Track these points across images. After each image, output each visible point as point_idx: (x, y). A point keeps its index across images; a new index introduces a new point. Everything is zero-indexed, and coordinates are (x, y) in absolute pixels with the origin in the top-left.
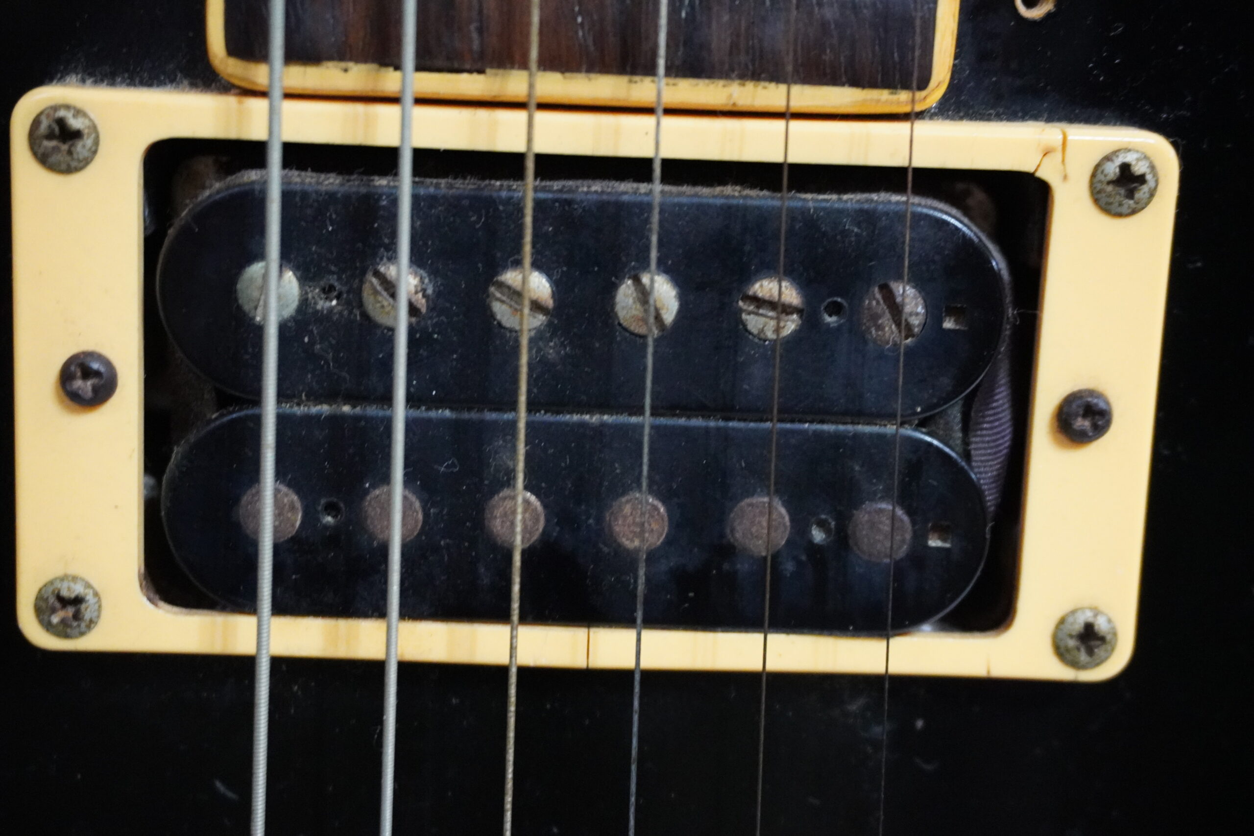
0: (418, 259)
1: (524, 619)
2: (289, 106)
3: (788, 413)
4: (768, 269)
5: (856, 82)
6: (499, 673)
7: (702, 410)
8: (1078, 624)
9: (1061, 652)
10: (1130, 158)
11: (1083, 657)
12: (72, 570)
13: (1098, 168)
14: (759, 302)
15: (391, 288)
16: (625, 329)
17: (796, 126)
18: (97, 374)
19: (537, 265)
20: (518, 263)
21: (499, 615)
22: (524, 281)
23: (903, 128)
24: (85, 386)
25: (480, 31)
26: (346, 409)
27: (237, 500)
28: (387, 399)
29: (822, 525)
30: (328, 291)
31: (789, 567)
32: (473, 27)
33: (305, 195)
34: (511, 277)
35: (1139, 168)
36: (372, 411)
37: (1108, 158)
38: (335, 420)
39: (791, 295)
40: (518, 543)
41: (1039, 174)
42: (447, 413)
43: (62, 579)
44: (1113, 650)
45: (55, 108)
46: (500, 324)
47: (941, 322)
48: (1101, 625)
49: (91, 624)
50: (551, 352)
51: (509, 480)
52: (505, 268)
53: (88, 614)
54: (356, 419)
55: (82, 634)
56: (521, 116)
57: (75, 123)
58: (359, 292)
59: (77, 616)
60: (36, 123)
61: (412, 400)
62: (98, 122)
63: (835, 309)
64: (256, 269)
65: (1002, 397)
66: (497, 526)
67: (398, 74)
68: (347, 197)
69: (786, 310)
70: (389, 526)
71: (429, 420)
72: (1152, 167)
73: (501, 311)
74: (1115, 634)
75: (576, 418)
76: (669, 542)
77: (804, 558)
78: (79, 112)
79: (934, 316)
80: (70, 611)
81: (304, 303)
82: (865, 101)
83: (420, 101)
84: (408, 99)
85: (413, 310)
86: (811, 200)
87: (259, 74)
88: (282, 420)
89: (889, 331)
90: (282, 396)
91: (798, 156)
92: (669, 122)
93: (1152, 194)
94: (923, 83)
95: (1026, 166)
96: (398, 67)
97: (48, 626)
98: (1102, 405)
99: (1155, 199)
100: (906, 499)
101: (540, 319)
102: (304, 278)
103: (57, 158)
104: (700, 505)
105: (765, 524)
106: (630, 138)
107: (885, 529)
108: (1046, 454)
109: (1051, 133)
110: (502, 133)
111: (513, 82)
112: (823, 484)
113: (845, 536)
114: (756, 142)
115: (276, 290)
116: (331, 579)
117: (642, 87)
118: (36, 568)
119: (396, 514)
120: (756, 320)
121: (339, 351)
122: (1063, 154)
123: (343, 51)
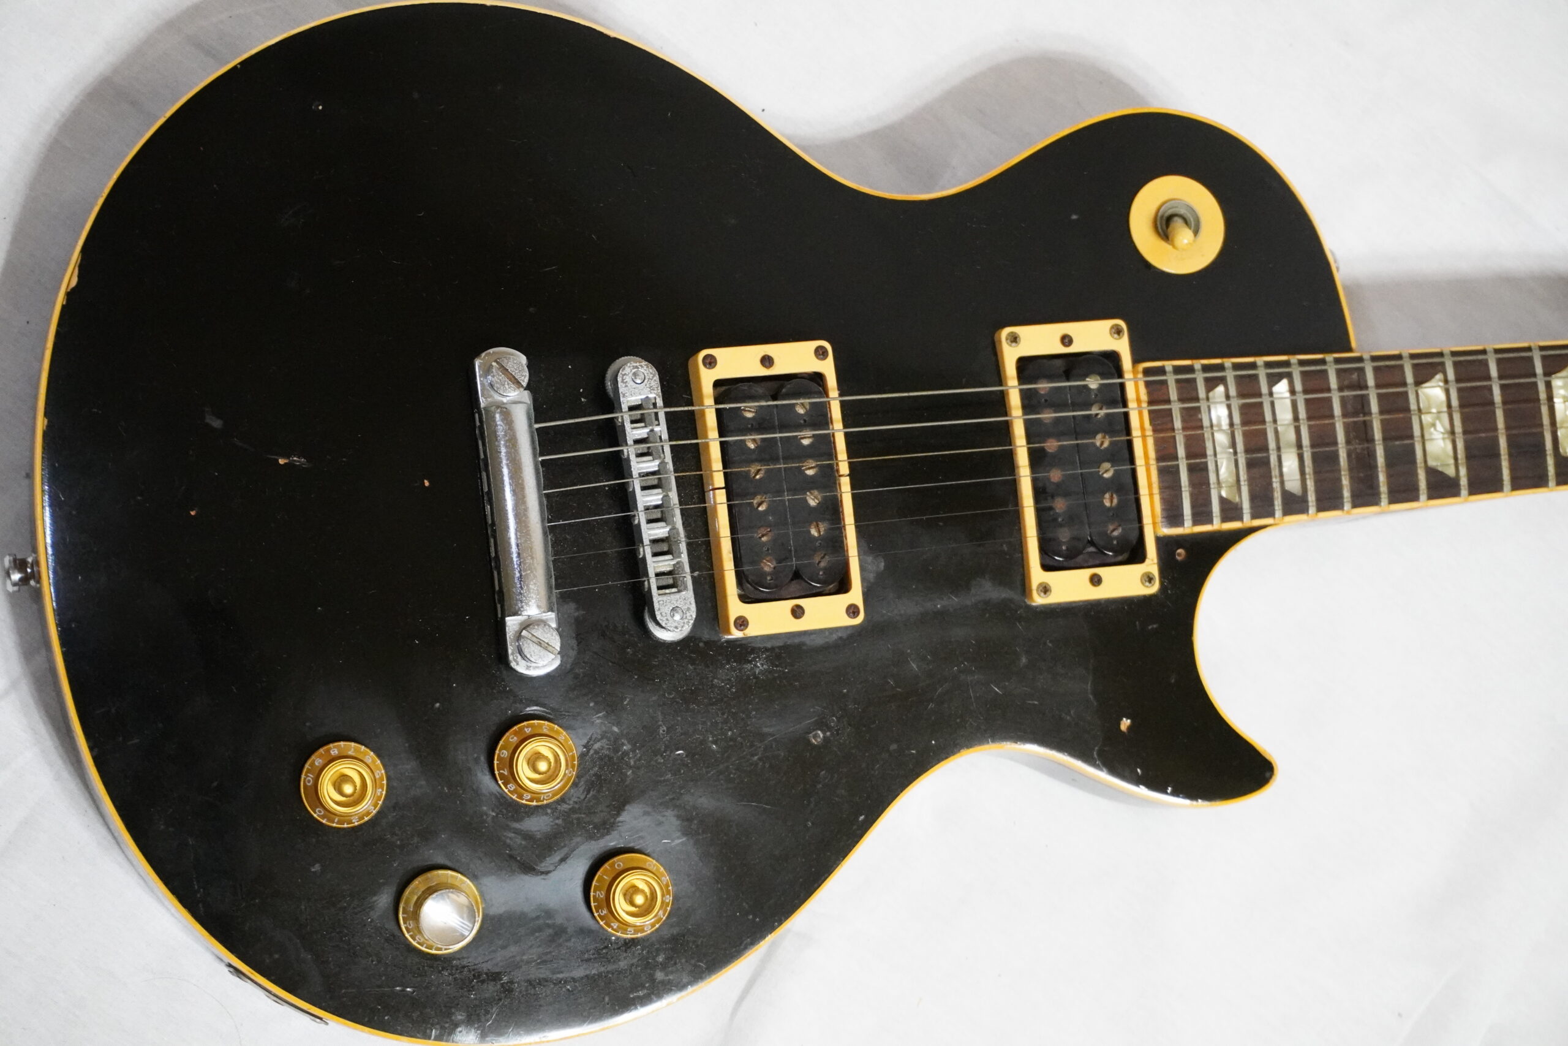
0: (1106, 415)
1: (1029, 449)
2: (1133, 383)
3: (1086, 506)
4: (1118, 497)
6: (1014, 444)
7: (1084, 485)
8: (1047, 588)
9: (1040, 584)
10: (1154, 580)
11: (1039, 591)
12: (1022, 340)
13: (1150, 573)
14: (1112, 497)
15: (1100, 409)
16: (1100, 466)
18: (1069, 343)
19: (1111, 443)
20: (1110, 438)
21: (1028, 442)
22: (1106, 440)
23: (1152, 524)
24: (1066, 340)
25: (1159, 423)
26: (1070, 402)
27: (1044, 378)
28: (1073, 411)
29: (1062, 519)
30: (1096, 395)
31: (1052, 513)
33: (1114, 388)
34: (1107, 437)
35: (1152, 583)
36: (1070, 407)
37: (1153, 575)
38: (1066, 399)
39: (1115, 502)
40: (1046, 445)
42: (1071, 425)
43: (1019, 337)
44: (1042, 598)
45: (1123, 329)
46: (1096, 436)
47: (1114, 539)
48: (1047, 595)
49: (1011, 346)
50: (1092, 449)
51: (1059, 441)
52: (1108, 435)
53: (1014, 344)
54: (1068, 403)
55: (1008, 343)
58: (1097, 402)
59: (1010, 342)
60: (1119, 325)
61: (1074, 417)
62: (1122, 340)
63: (1113, 515)
64: (1097, 378)
65: (1097, 560)
66: (1048, 440)
67: (1146, 406)
68: (1116, 398)
69: (1111, 502)
70: (1046, 414)
71: (1070, 421)
72: (1152, 586)
73: (1100, 435)
74: (1046, 598)
75: (1076, 455)
76: (1053, 483)
77: (1054, 516)
78: (1123, 335)
79: (1116, 538)
80: (1011, 340)
81: (1093, 390)
83: (1140, 411)
84: (1140, 409)
85: (1096, 415)
87: (1140, 376)
88: (1064, 387)
89: (1111, 527)
90: (1069, 387)
94: (1163, 528)
95: (1149, 556)
96: (1148, 406)
97: (1007, 335)
98: (1100, 584)
99: (1145, 588)
100: (1073, 538)
101: (1098, 444)
102: (1097, 390)
103: (1113, 330)
104: (1061, 490)
105: (1060, 505)
106: (1140, 461)
107: (1064, 535)
108: (1087, 573)
109: (1156, 561)
110: (1136, 432)
111: (1149, 432)
112: (1072, 519)
113: (1061, 525)
114: (1143, 490)
115: (1093, 383)
116: (1030, 402)
117: (1153, 462)
118: (1020, 330)
119: (1047, 416)
120: (1107, 496)
121: (1083, 398)
122: (1151, 564)
123: (1149, 393)
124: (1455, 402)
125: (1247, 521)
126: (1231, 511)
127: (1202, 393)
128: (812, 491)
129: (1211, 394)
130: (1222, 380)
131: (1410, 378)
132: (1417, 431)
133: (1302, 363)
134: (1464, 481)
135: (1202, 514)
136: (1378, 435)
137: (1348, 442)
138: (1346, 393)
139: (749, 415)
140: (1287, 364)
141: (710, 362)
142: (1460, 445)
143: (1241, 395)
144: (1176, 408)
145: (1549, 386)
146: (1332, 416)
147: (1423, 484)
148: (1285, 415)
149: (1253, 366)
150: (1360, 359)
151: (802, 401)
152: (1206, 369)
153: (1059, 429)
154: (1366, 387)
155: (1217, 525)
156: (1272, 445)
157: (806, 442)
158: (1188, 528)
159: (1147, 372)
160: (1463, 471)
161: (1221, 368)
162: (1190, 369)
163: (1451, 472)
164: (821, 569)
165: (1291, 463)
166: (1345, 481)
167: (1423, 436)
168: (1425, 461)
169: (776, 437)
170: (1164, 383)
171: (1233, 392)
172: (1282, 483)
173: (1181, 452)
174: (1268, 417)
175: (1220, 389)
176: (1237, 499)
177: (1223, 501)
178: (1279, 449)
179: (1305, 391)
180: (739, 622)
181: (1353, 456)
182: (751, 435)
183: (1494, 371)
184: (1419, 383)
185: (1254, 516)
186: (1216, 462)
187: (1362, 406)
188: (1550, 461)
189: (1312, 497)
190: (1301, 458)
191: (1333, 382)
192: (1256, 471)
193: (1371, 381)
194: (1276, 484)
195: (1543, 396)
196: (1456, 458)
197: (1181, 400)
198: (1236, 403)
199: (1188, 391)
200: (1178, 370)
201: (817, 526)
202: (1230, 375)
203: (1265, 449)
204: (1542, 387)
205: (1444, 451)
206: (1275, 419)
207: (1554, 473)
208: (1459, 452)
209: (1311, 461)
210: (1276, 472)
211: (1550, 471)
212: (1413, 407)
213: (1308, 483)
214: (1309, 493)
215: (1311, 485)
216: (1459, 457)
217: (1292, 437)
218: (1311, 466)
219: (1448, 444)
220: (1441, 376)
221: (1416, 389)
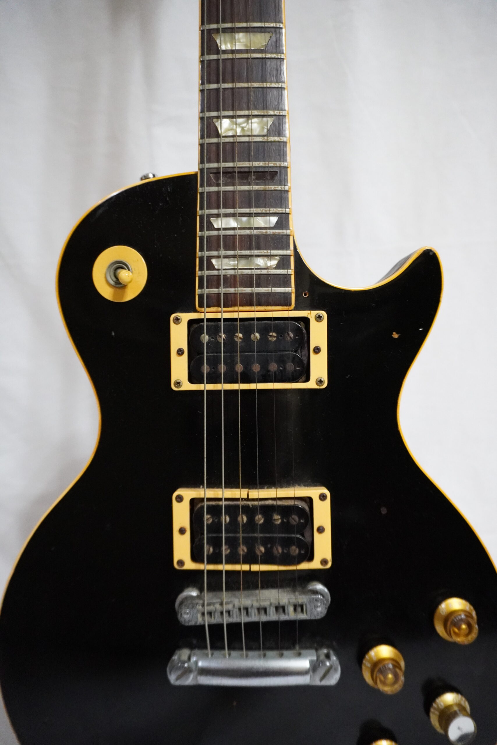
0: (224, 333)
1: (240, 383)
2: (207, 314)
3: (275, 351)
4: (271, 331)
5: (282, 306)
6: (237, 391)
7: (264, 351)
8: (319, 380)
9: (317, 384)
10: (320, 314)
11: (320, 384)
12: (179, 379)
13: (315, 316)
14: (271, 336)
15: (221, 337)
16: (252, 341)
17: (273, 312)
18: (182, 351)
19: (240, 333)
20: (237, 333)
21: (237, 382)
22: (238, 335)
23: (288, 312)
24: (180, 353)
25: (231, 302)
26: (215, 354)
27: (200, 368)
28: (221, 352)
29: (282, 367)
30: (212, 338)
31: (277, 373)
32: (230, 301)
33: (209, 325)
34: (237, 334)
35: (321, 315)
36: (219, 354)
37: (317, 314)
38: (214, 356)
39: (274, 334)
40: (239, 372)
41: (308, 317)
42: (229, 354)
43: (177, 380)
44: (324, 383)
45: (176, 316)
46: (236, 341)
47: (295, 337)
48: (322, 380)
49: (181, 386)
50: (243, 344)
51: (237, 363)
52: (236, 333)
53: (181, 384)
54: (216, 355)
55: (180, 387)
56: (237, 313)
57: (179, 318)
58: (216, 338)
59: (179, 385)
60: (174, 318)
61: (224, 352)
62: (182, 317)
63: (281, 336)
64: (203, 335)
65: (306, 348)
66: (236, 369)
67: (221, 308)
68: (214, 325)
69: (274, 337)
70: (221, 370)
71: (227, 355)
72: (323, 315)
73: (236, 339)
74: (324, 381)
75: (247, 353)
76: (260, 370)
77: (279, 372)
78: (179, 316)
79: (294, 336)
80: (178, 384)
81: (209, 339)
82: (283, 308)
83: (224, 312)
84: (222, 312)
85: (224, 339)
86: (277, 322)
87: (203, 309)
88: (207, 356)
89: (289, 338)
90: (207, 353)
91: (274, 316)
92: (256, 313)
93: (323, 319)
94: (290, 305)
95: (306, 316)
96: (221, 307)
97: (175, 386)
98: (319, 348)
99: (324, 320)
100: (293, 362)
101: (240, 340)
102: (209, 336)
103: (176, 323)
104: (264, 365)
105: (273, 367)
106: (251, 315)
107: (290, 367)
108: (312, 356)
109: (309, 312)
110: (235, 315)
111: (236, 308)
112: (281, 361)
113: (285, 368)
114: (268, 315)
115: (205, 338)
116: (214, 378)
117: (253, 308)
118: (174, 378)
119: (222, 368)
120: (270, 339)
121: (214, 346)
122: (311, 314)
123: (214, 306)
124: (231, 113)
125: (291, 252)
126: (283, 263)
127: (215, 273)
128: (256, 520)
129: (216, 267)
130: (209, 258)
131: (215, 140)
132: (246, 139)
133: (202, 208)
134: (276, 112)
135: (284, 281)
136: (248, 164)
137: (249, 184)
138: (221, 182)
139: (211, 550)
140: (202, 217)
141: (181, 563)
142: (256, 113)
143: (218, 249)
144: (223, 290)
145: (225, 52)
146: (234, 192)
147: (276, 139)
148: (232, 223)
149: (201, 238)
150: (202, 170)
151: (205, 519)
152: (201, 269)
153: (231, 363)
154: (218, 168)
155: (291, 271)
156: (248, 232)
157: (228, 519)
158: (291, 289)
159: (201, 305)
160: (271, 112)
161: (201, 259)
162: (201, 278)
163: (270, 121)
164: (299, 520)
165: (260, 222)
166: (272, 188)
167: (249, 136)
168: (264, 136)
169: (225, 537)
170: (208, 295)
171: (215, 253)
172: (270, 228)
173: (248, 290)
174: (231, 232)
175: (214, 261)
176: (278, 258)
177: (278, 267)
178: (250, 228)
179: (218, 207)
180: (323, 563)
181: (257, 181)
182: (222, 551)
183: (214, 86)
184: (218, 135)
185: (288, 248)
186: (256, 269)
187: (229, 174)
188: (268, 55)
189: (279, 210)
190: (258, 215)
191: (214, 189)
192: (262, 243)
193: (215, 165)
194: (272, 232)
195: (230, 56)
196: (263, 116)
197: (218, 286)
198: (223, 252)
199: (214, 281)
200: (201, 287)
201: (275, 520)
202: (206, 254)
203: (250, 236)
204: (225, 56)
205: (259, 123)
206: (234, 229)
207: (276, 54)
208: (260, 114)
209: (259, 209)
210: (264, 231)
211: (275, 56)
212: (231, 140)
213: (271, 212)
214: (277, 212)
215: (273, 210)
216: (262, 114)
217: (244, 219)
218: (261, 209)
219: (255, 120)
220: (214, 120)
221: (221, 137)
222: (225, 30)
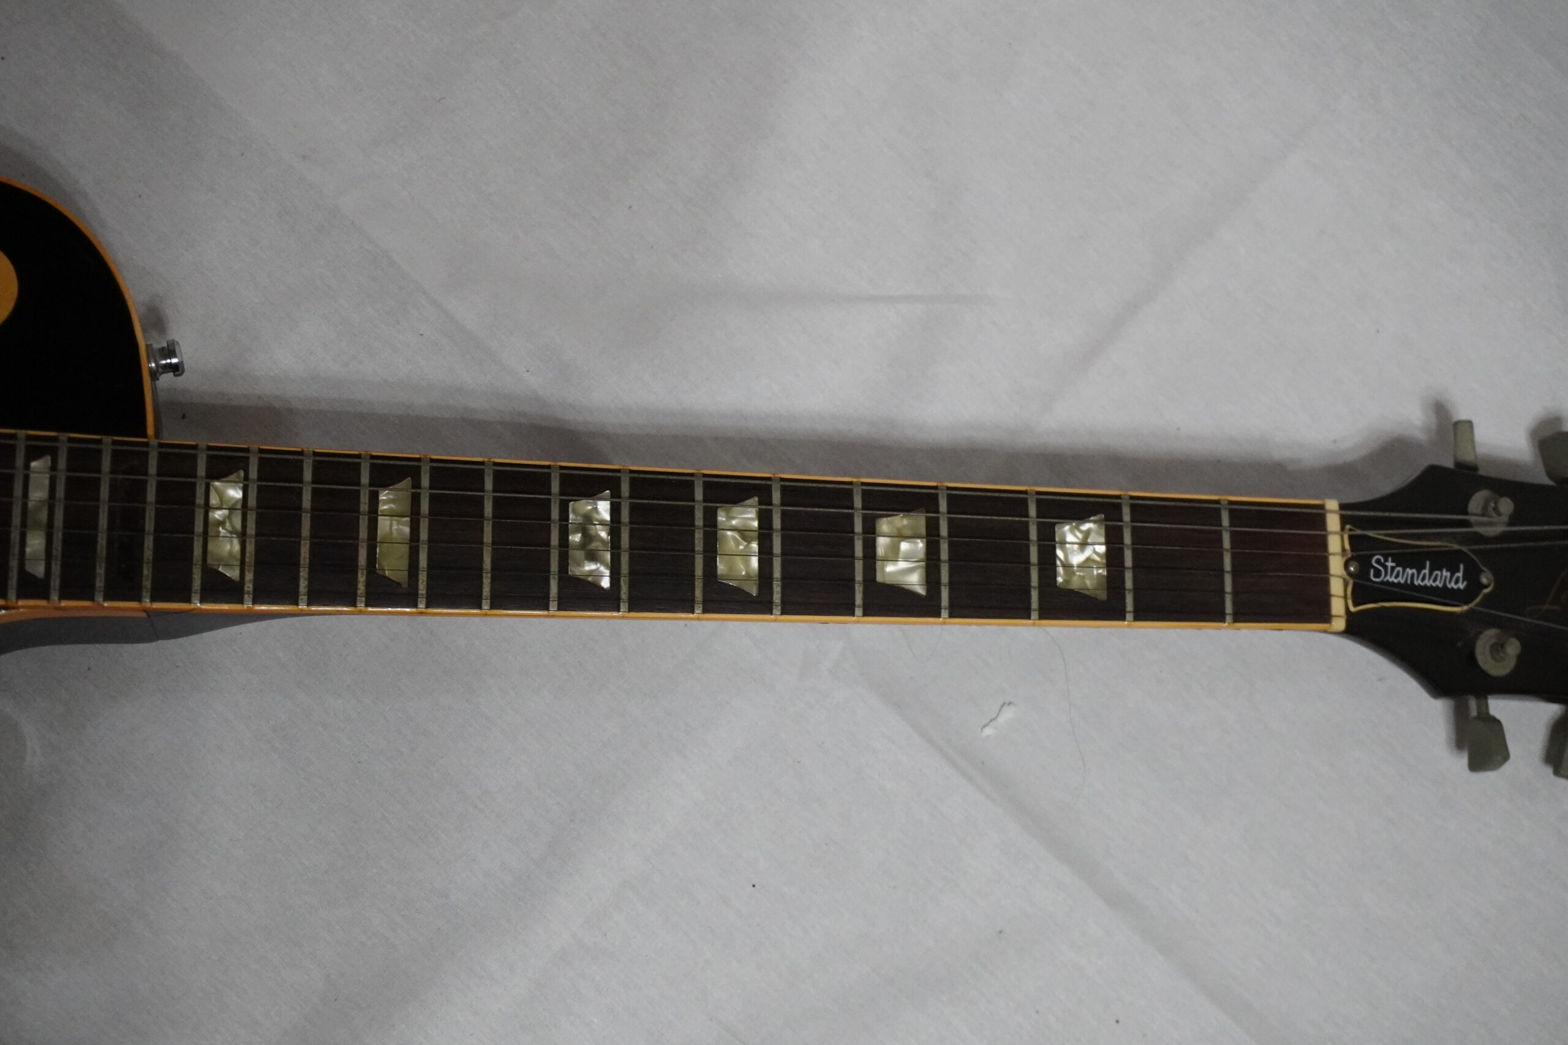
124: (252, 501)
131: (202, 470)
132: (199, 528)
133: (73, 441)
134: (249, 587)
136: (149, 525)
137: (110, 528)
138: (119, 477)
140: (54, 440)
142: (250, 548)
145: (374, 499)
146: (97, 498)
147: (197, 584)
148: (38, 494)
149: (13, 437)
150: (148, 445)
154: (146, 472)
156: (16, 520)
160: (249, 576)
163: (234, 575)
165: (36, 543)
166: (101, 570)
167: (206, 532)
168: (204, 560)
172: (21, 562)
174: (18, 491)
178: (24, 525)
179: (69, 468)
181: (117, 544)
183: (308, 475)
184: (212, 477)
187: (136, 492)
188: (362, 578)
189: (55, 582)
190: (50, 539)
191: (106, 463)
193: (153, 467)
194: (14, 563)
195: (364, 507)
196: (243, 561)
204: (364, 499)
205: (230, 554)
206: (25, 494)
207: (364, 592)
208: (248, 555)
209: (60, 544)
210: (16, 550)
211: (360, 589)
212: (200, 501)
213: (53, 566)
214: (53, 577)
215: (56, 569)
216: (247, 560)
217: (44, 516)
218: (60, 548)
219: (237, 547)
220: (242, 473)
221: (208, 481)
222: (415, 499)
